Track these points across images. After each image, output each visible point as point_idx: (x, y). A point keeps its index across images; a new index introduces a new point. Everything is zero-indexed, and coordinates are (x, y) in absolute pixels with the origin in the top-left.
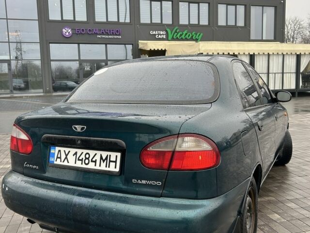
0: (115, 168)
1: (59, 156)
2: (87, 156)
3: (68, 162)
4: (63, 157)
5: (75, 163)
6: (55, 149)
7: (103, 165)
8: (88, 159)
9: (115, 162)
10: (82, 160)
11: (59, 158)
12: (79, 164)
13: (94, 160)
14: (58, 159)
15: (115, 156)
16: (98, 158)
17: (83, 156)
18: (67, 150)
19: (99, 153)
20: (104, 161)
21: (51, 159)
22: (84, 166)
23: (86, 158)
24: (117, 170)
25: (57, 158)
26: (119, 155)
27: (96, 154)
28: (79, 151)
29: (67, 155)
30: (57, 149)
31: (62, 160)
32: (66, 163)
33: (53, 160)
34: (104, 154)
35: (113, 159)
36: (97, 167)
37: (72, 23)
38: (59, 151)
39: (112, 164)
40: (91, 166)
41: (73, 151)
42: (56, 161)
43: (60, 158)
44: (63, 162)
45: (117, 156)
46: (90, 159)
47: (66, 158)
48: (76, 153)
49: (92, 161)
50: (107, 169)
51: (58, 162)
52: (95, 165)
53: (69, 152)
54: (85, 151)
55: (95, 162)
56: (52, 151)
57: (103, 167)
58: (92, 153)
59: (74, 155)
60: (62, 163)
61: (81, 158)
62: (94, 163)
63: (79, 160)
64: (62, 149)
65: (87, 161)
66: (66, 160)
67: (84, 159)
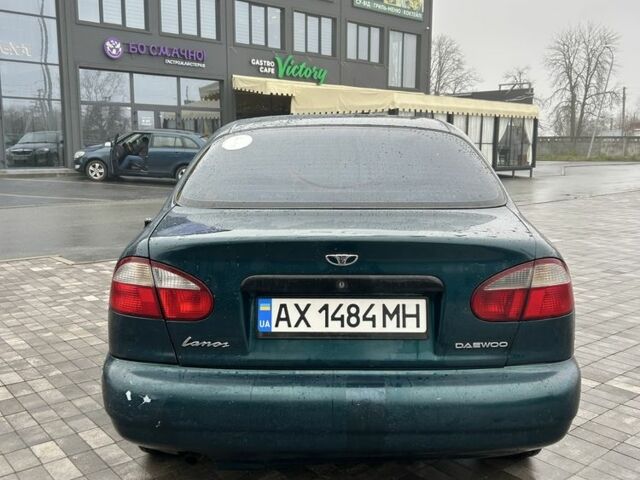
0: (418, 326)
1: (283, 315)
2: (353, 310)
3: (308, 326)
4: (294, 316)
5: (327, 325)
6: (271, 303)
7: (391, 323)
8: (356, 315)
9: (417, 316)
10: (341, 319)
11: (283, 319)
12: (335, 327)
13: (369, 316)
14: (281, 323)
15: (416, 306)
16: (377, 312)
17: (343, 311)
18: (302, 303)
19: (378, 303)
20: (391, 317)
21: (262, 325)
22: (347, 329)
23: (350, 315)
24: (423, 329)
25: (279, 319)
26: (422, 303)
27: (372, 306)
28: (333, 303)
29: (302, 314)
30: (276, 303)
31: (293, 323)
32: (302, 328)
33: (267, 324)
34: (392, 303)
35: (411, 310)
36: (379, 329)
37: (120, 31)
38: (283, 306)
39: (411, 320)
40: (365, 327)
41: (318, 303)
42: (277, 325)
43: (287, 319)
44: (297, 325)
45: (418, 306)
46: (361, 315)
47: (302, 317)
48: (326, 308)
49: (365, 319)
50: (401, 330)
51: (283, 327)
52: (374, 326)
53: (308, 306)
54: (347, 302)
55: (373, 319)
56: (263, 307)
57: (392, 327)
58: (363, 304)
59: (320, 311)
60: (293, 329)
61: (338, 315)
62: (371, 322)
63: (333, 319)
64: (290, 303)
65: (353, 320)
66: (303, 321)
67: (346, 316)
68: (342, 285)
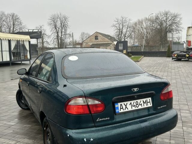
1: (121, 107)
2: (137, 103)
3: (128, 109)
5: (132, 108)
6: (118, 104)
7: (145, 105)
8: (138, 104)
9: (150, 102)
10: (135, 106)
11: (122, 108)
12: (134, 108)
13: (141, 104)
14: (121, 109)
15: (149, 99)
16: (142, 102)
17: (135, 104)
18: (125, 103)
19: (142, 100)
20: (145, 104)
21: (117, 111)
22: (136, 108)
23: (137, 104)
24: (151, 105)
25: (121, 108)
26: (150, 98)
28: (132, 102)
29: (126, 106)
30: (119, 104)
31: (124, 109)
32: (127, 110)
33: (118, 111)
34: (144, 100)
35: (148, 101)
36: (143, 107)
38: (121, 105)
39: (149, 104)
41: (129, 103)
42: (120, 110)
43: (123, 108)
44: (125, 110)
46: (139, 104)
47: (126, 107)
48: (131, 103)
49: (140, 105)
50: (147, 106)
51: (122, 111)
52: (142, 106)
53: (127, 103)
54: (135, 101)
55: (141, 105)
56: (116, 106)
57: (145, 106)
58: (139, 101)
59: (130, 105)
60: (124, 111)
61: (134, 105)
62: (141, 106)
63: (133, 106)
64: (122, 103)
65: (137, 106)
66: (126, 108)
67: (136, 105)
68: (136, 97)
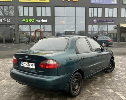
4: (23, 64)
12: (26, 66)
15: (34, 64)
16: (30, 65)
17: (27, 64)
18: (24, 62)
19: (31, 63)
24: (34, 68)
26: (35, 64)
28: (27, 63)
30: (22, 62)
32: (24, 66)
34: (32, 64)
35: (34, 65)
36: (30, 67)
39: (33, 67)
40: (29, 67)
41: (25, 63)
51: (22, 66)
57: (31, 67)
58: (29, 63)
64: (23, 62)
